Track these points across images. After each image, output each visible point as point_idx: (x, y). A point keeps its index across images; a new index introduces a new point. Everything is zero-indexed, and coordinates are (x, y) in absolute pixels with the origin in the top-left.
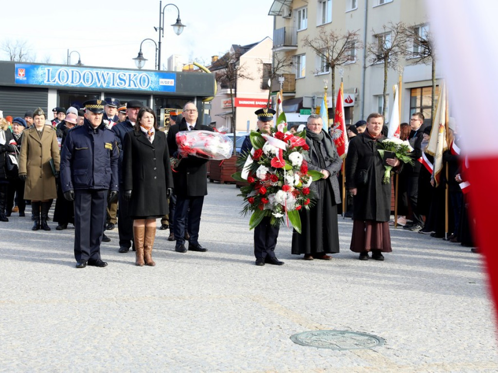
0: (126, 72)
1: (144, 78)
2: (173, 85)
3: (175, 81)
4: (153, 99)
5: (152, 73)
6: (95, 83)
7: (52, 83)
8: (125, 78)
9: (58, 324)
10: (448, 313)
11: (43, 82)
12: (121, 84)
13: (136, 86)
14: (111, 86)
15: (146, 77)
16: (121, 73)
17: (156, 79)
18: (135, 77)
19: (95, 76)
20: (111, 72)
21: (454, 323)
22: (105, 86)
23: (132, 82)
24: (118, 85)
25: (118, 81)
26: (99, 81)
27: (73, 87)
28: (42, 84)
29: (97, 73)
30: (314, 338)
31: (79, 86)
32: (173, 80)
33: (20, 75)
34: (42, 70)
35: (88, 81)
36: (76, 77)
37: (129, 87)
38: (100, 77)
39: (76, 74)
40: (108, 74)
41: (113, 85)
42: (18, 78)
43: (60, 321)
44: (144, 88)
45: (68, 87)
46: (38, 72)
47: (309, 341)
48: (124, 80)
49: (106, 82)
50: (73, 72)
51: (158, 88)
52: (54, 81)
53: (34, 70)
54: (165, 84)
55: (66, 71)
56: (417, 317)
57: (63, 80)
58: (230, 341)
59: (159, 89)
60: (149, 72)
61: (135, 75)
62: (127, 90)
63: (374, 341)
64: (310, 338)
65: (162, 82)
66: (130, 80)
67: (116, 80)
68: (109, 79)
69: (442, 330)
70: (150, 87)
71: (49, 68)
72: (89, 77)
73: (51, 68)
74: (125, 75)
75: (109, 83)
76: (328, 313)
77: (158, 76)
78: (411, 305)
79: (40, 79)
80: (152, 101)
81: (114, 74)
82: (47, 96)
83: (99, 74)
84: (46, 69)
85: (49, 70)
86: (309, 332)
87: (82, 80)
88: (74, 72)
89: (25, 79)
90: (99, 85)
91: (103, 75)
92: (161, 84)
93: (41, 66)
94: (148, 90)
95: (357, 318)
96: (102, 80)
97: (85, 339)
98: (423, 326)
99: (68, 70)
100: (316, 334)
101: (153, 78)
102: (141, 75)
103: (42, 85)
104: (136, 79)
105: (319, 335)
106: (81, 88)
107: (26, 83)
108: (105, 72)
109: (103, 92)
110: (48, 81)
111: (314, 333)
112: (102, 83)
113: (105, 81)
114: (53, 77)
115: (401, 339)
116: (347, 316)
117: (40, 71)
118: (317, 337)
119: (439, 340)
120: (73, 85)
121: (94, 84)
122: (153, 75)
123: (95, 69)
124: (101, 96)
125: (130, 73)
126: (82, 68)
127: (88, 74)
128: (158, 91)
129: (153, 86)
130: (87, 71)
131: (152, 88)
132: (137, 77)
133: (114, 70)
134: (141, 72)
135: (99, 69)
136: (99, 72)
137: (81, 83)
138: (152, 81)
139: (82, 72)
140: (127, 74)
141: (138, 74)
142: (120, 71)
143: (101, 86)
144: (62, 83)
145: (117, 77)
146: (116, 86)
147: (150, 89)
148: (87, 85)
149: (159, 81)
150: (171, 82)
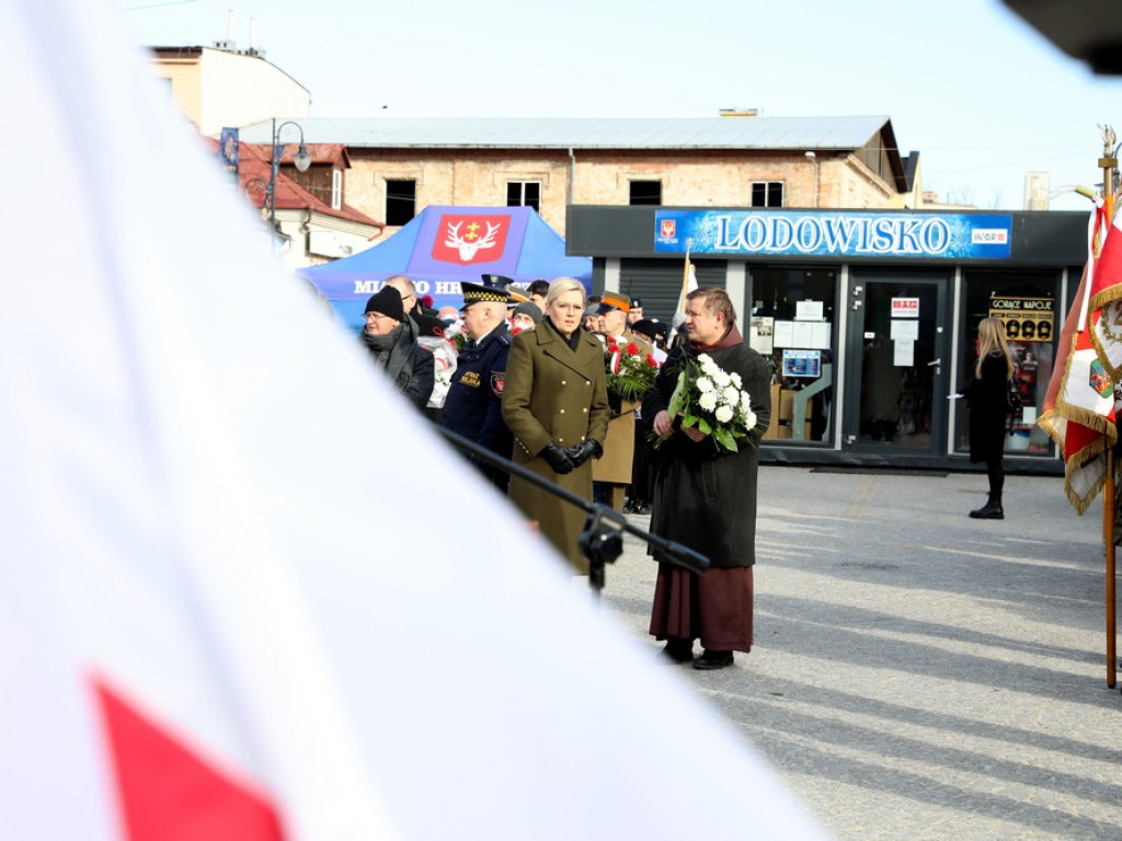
0: (893, 218)
1: (936, 228)
2: (1005, 241)
3: (1009, 233)
4: (962, 275)
5: (955, 216)
6: (824, 245)
7: (730, 248)
8: (890, 231)
11: (712, 246)
12: (882, 244)
13: (915, 248)
14: (859, 250)
15: (940, 226)
16: (883, 220)
17: (963, 231)
18: (916, 225)
19: (824, 229)
20: (859, 220)
22: (844, 249)
23: (906, 239)
24: (875, 246)
25: (876, 238)
26: (833, 239)
27: (775, 256)
28: (711, 251)
29: (829, 223)
31: (788, 254)
32: (1004, 232)
33: (665, 233)
34: (710, 220)
35: (807, 242)
36: (782, 234)
37: (901, 251)
38: (835, 231)
39: (782, 226)
40: (852, 223)
41: (864, 247)
42: (660, 240)
44: (936, 250)
45: (764, 255)
46: (701, 227)
48: (889, 236)
49: (848, 242)
50: (775, 221)
51: (968, 251)
52: (736, 244)
53: (694, 221)
54: (984, 242)
55: (760, 221)
57: (754, 240)
59: (971, 253)
60: (948, 215)
61: (914, 224)
62: (895, 257)
65: (979, 237)
66: (902, 235)
67: (871, 236)
68: (855, 233)
70: (949, 250)
71: (724, 217)
72: (810, 233)
73: (729, 217)
74: (891, 223)
75: (853, 244)
77: (967, 223)
79: (706, 241)
80: (958, 280)
81: (865, 223)
82: (724, 277)
83: (832, 224)
84: (719, 218)
85: (724, 221)
87: (795, 240)
88: (779, 223)
89: (675, 241)
90: (832, 249)
91: (841, 226)
92: (975, 241)
93: (709, 213)
94: (945, 256)
96: (839, 237)
99: (766, 218)
101: (956, 227)
102: (928, 223)
103: (711, 254)
104: (917, 232)
106: (792, 256)
107: (676, 251)
108: (846, 219)
109: (846, 263)
110: (723, 244)
112: (838, 244)
113: (845, 239)
114: (733, 236)
117: (706, 224)
120: (774, 249)
121: (821, 247)
122: (958, 222)
123: (823, 214)
124: (840, 273)
125: (902, 220)
126: (795, 213)
127: (808, 226)
128: (971, 257)
129: (956, 246)
130: (806, 219)
131: (952, 251)
132: (919, 227)
133: (865, 214)
134: (926, 215)
135: (834, 214)
136: (833, 221)
137: (793, 245)
138: (953, 236)
139: (794, 223)
140: (896, 221)
141: (920, 221)
142: (879, 215)
143: (838, 250)
144: (753, 248)
145: (872, 229)
146: (870, 249)
147: (950, 253)
148: (806, 250)
149: (970, 235)
150: (1001, 236)
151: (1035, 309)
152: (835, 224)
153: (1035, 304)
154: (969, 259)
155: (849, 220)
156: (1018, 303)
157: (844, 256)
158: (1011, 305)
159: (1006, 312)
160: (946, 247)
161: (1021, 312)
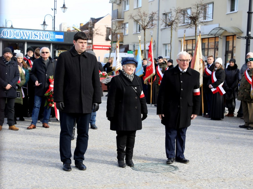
1: (47, 34)
2: (62, 38)
3: (63, 36)
4: (52, 45)
5: (52, 32)
6: (22, 37)
8: (37, 34)
9: (11, 161)
10: (208, 154)
12: (36, 37)
13: (43, 39)
14: (30, 39)
16: (36, 32)
18: (43, 34)
19: (22, 33)
20: (30, 32)
21: (211, 159)
22: (27, 38)
23: (41, 37)
24: (34, 38)
25: (34, 36)
26: (24, 36)
27: (10, 39)
29: (23, 32)
30: (142, 167)
31: (13, 39)
32: (62, 36)
35: (18, 36)
36: (12, 34)
37: (40, 39)
38: (24, 34)
39: (12, 32)
40: (29, 32)
43: (12, 159)
44: (48, 39)
45: (7, 39)
47: (140, 169)
48: (37, 36)
50: (10, 31)
51: (55, 40)
52: (1, 36)
54: (58, 38)
55: (6, 31)
56: (193, 156)
57: (5, 35)
58: (100, 169)
60: (50, 32)
61: (43, 33)
62: (39, 41)
63: (172, 168)
64: (140, 167)
65: (57, 37)
66: (40, 36)
67: (33, 35)
68: (29, 35)
69: (206, 162)
70: (50, 39)
72: (19, 34)
75: (29, 37)
76: (148, 154)
77: (54, 34)
78: (189, 149)
81: (32, 32)
83: (24, 32)
86: (140, 164)
90: (24, 38)
91: (26, 33)
92: (56, 38)
94: (50, 41)
95: (163, 156)
97: (26, 169)
98: (196, 160)
99: (8, 30)
100: (143, 165)
101: (52, 34)
105: (145, 165)
106: (15, 39)
108: (27, 31)
111: (142, 165)
112: (25, 37)
113: (27, 36)
115: (186, 167)
116: (158, 156)
118: (144, 166)
119: (204, 167)
121: (21, 37)
122: (52, 33)
123: (22, 30)
124: (25, 44)
125: (40, 32)
126: (15, 29)
127: (18, 32)
128: (55, 41)
130: (18, 31)
132: (44, 34)
133: (32, 30)
134: (45, 31)
135: (24, 30)
137: (15, 37)
138: (51, 36)
139: (15, 31)
140: (39, 32)
141: (44, 33)
142: (35, 31)
143: (25, 38)
144: (5, 37)
145: (33, 34)
146: (33, 39)
147: (51, 40)
148: (18, 38)
149: (55, 36)
150: (62, 37)
152: (25, 32)
155: (28, 31)
157: (27, 40)
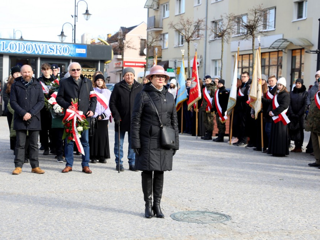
1: (66, 48)
5: (71, 45)
7: (5, 51)
8: (53, 48)
10: (269, 199)
12: (51, 52)
13: (60, 53)
14: (44, 53)
16: (51, 45)
17: (74, 49)
18: (60, 47)
19: (34, 47)
20: (44, 44)
21: (273, 206)
22: (40, 53)
23: (58, 51)
24: (49, 52)
25: (49, 50)
27: (19, 54)
29: (35, 45)
30: (185, 216)
31: (23, 53)
32: (85, 50)
35: (29, 50)
36: (21, 48)
37: (56, 54)
38: (37, 47)
39: (21, 45)
40: (42, 45)
41: (46, 52)
44: (66, 54)
45: (16, 54)
47: (182, 218)
48: (53, 50)
49: (41, 51)
50: (19, 44)
52: (7, 50)
55: (14, 43)
56: (249, 202)
57: (13, 49)
59: (76, 56)
60: (69, 44)
61: (60, 46)
62: (55, 56)
63: (224, 217)
64: (183, 216)
65: (78, 51)
66: (57, 49)
68: (43, 48)
69: (266, 211)
71: (3, 41)
72: (30, 48)
73: (5, 42)
74: (53, 46)
75: (43, 51)
76: (193, 200)
77: (75, 47)
78: (245, 194)
81: (46, 45)
82: (2, 60)
83: (36, 45)
85: (3, 43)
86: (182, 212)
90: (36, 53)
91: (39, 46)
92: (77, 52)
94: (69, 56)
95: (211, 203)
96: (38, 49)
99: (16, 43)
101: (72, 48)
102: (64, 46)
104: (61, 49)
106: (25, 54)
108: (40, 44)
109: (39, 57)
110: (3, 50)
111: (185, 213)
112: (38, 51)
113: (40, 50)
114: (6, 47)
115: (241, 216)
116: (205, 202)
118: (187, 215)
119: (264, 217)
120: (19, 52)
121: (33, 52)
123: (34, 42)
124: (38, 60)
125: (57, 45)
126: (25, 42)
127: (29, 46)
129: (72, 53)
130: (29, 43)
131: (71, 55)
132: (62, 47)
133: (46, 43)
134: (63, 44)
135: (37, 42)
136: (37, 44)
137: (25, 51)
138: (71, 50)
139: (25, 44)
140: (55, 45)
142: (50, 43)
143: (38, 53)
144: (13, 51)
145: (48, 47)
148: (29, 52)
149: (75, 50)
150: (84, 51)
151: (91, 71)
152: (37, 45)
153: (91, 70)
154: (75, 57)
156: (87, 70)
157: (40, 55)
158: (85, 70)
159: (84, 72)
160: (69, 53)
161: (88, 72)
